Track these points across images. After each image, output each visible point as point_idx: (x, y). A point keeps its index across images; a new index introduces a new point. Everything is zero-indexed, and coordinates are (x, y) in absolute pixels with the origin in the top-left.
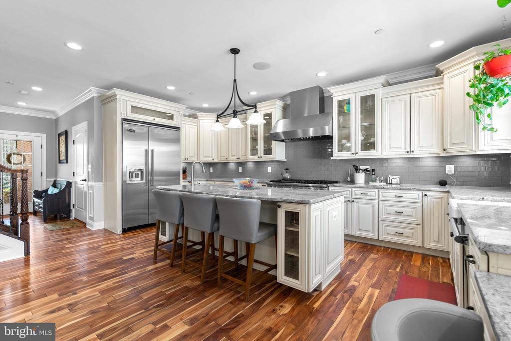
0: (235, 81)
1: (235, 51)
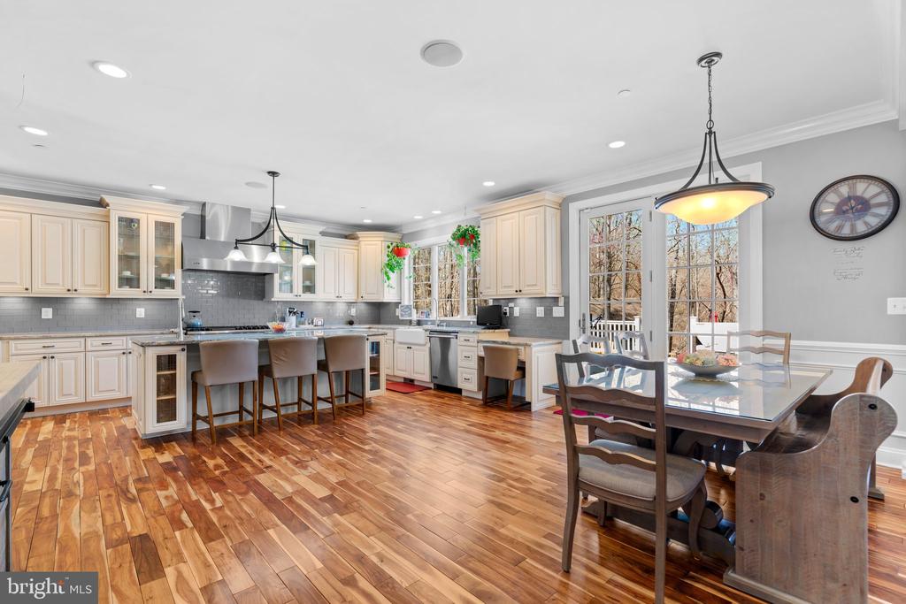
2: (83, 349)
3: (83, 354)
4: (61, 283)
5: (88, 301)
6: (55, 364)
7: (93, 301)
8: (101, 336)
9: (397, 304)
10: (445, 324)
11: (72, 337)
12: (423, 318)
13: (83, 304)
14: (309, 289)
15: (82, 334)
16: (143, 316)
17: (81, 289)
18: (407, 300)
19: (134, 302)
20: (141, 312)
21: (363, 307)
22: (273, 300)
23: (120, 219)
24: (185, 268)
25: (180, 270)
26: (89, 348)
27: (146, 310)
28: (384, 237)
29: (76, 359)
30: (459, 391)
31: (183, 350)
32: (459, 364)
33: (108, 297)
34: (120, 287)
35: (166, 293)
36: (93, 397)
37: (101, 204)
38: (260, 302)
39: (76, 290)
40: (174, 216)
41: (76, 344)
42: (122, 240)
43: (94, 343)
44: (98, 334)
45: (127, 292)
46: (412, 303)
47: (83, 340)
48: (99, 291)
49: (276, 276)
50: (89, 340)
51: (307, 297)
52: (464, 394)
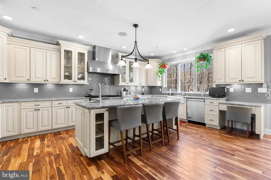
0: (136, 42)
1: (136, 26)
2: (51, 106)
3: (51, 108)
4: (42, 77)
5: (51, 85)
6: (40, 112)
7: (54, 85)
8: (58, 100)
9: (161, 87)
10: (187, 95)
11: (47, 101)
12: (174, 92)
13: (50, 87)
14: (131, 81)
15: (51, 99)
16: (72, 91)
17: (50, 80)
18: (165, 85)
19: (69, 86)
20: (71, 90)
21: (146, 88)
22: (119, 85)
23: (65, 51)
24: (88, 72)
25: (87, 72)
26: (53, 105)
27: (73, 89)
28: (157, 61)
29: (48, 110)
30: (204, 125)
31: (107, 110)
32: (206, 113)
33: (60, 83)
34: (64, 79)
35: (81, 82)
36: (55, 126)
37: (58, 44)
38: (113, 86)
39: (48, 80)
40: (85, 50)
41: (48, 104)
42: (65, 60)
43: (55, 103)
44: (57, 99)
45: (67, 81)
46: (167, 87)
47: (51, 102)
48: (56, 81)
49: (120, 76)
50: (53, 102)
51: (130, 84)
52: (207, 126)
